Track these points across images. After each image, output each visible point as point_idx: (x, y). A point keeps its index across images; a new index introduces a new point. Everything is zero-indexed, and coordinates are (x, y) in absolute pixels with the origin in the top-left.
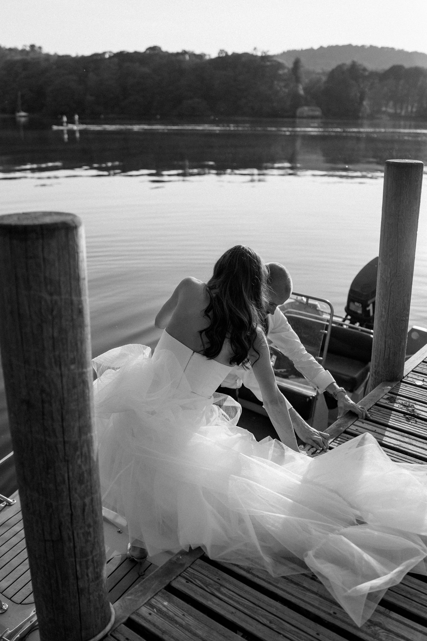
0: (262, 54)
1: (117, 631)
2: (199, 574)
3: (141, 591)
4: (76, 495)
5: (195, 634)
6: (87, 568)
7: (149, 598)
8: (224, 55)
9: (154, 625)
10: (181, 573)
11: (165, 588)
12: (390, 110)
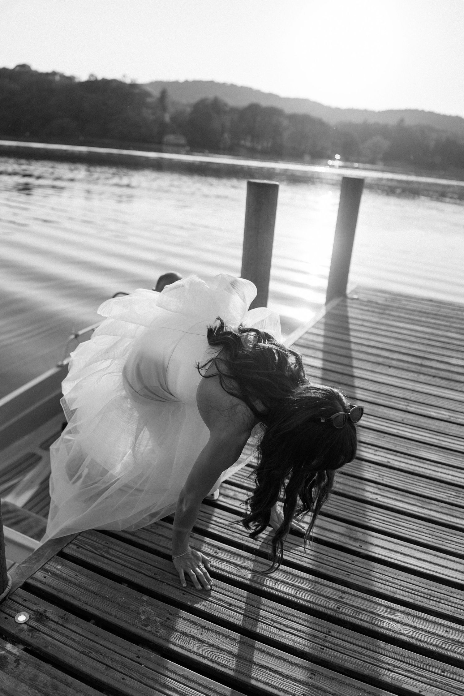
0: (132, 82)
1: (14, 594)
2: (88, 541)
3: (35, 559)
5: (88, 590)
7: (43, 564)
8: (94, 79)
9: (50, 586)
10: (72, 541)
11: (58, 555)
12: (248, 144)
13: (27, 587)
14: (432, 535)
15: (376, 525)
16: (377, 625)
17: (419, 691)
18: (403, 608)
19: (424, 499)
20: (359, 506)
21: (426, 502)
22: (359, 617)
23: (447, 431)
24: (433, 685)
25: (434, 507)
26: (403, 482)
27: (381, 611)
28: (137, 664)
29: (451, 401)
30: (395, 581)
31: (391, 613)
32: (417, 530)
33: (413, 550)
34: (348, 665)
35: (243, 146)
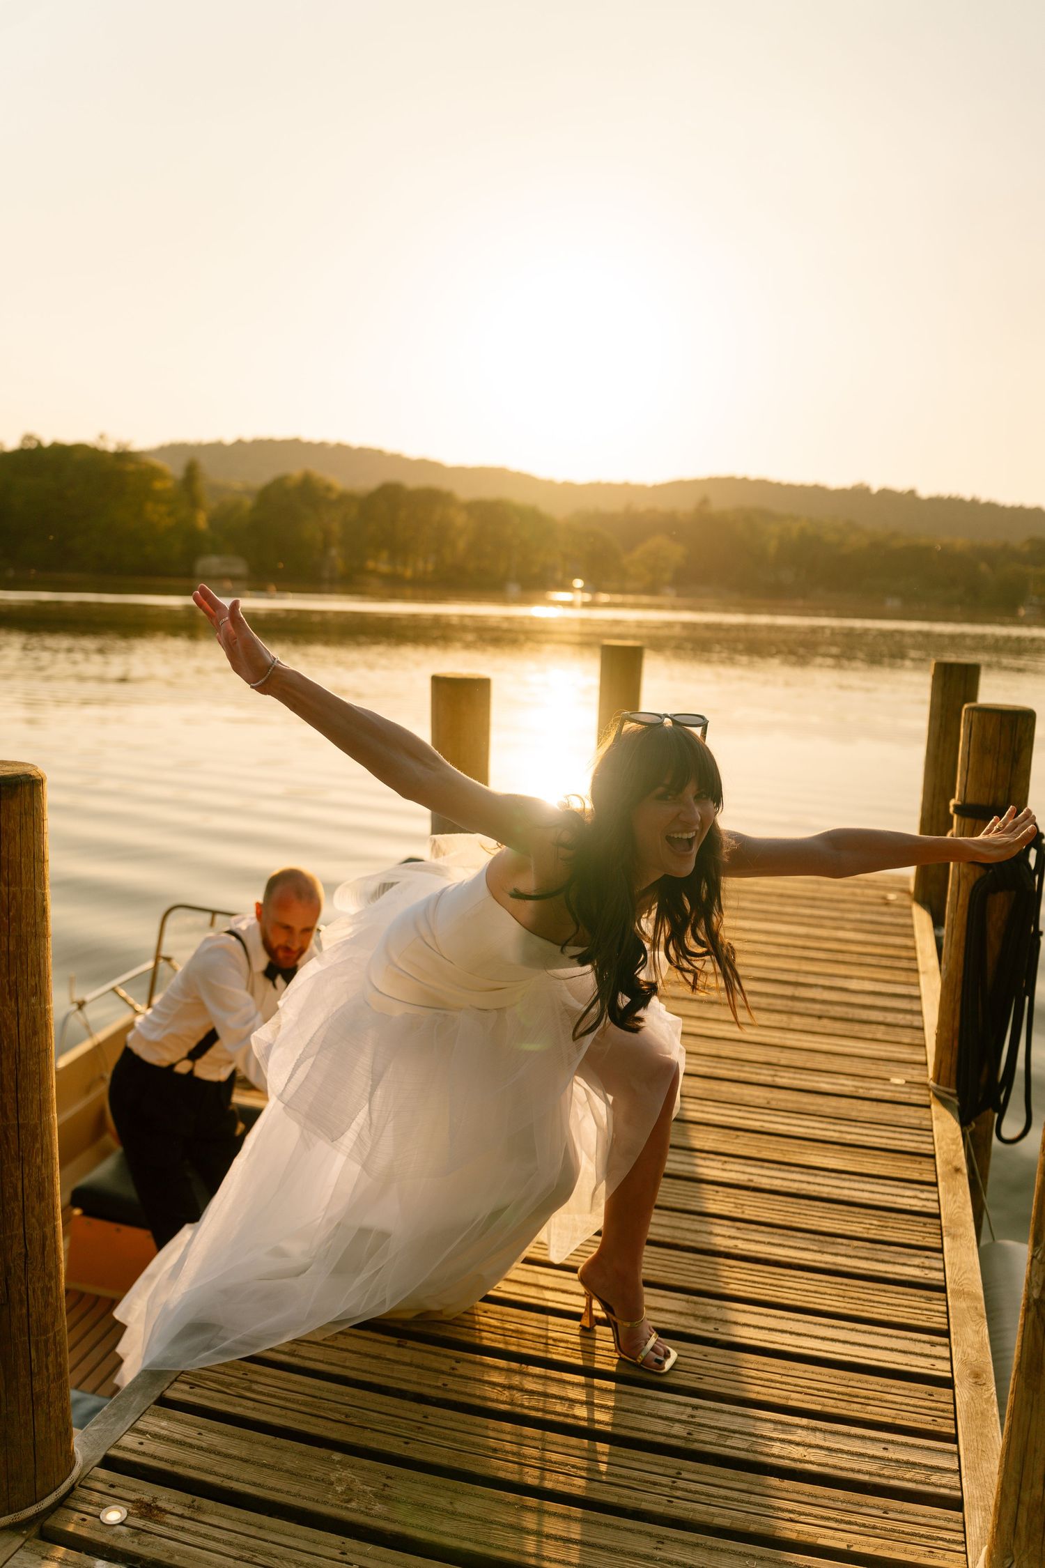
0: (119, 447)
1: (89, 1478)
3: (114, 1415)
4: (34, 1220)
6: (47, 1355)
7: (132, 1422)
8: (33, 445)
9: (155, 1457)
10: (177, 1377)
11: (155, 1403)
12: (384, 568)
13: (109, 1463)
14: (844, 1297)
15: (739, 1290)
16: (761, 1453)
17: (848, 1546)
18: (804, 1421)
19: (822, 1238)
20: (705, 1261)
21: (826, 1242)
22: (727, 1443)
23: (854, 1114)
24: (871, 1534)
25: (842, 1250)
26: (782, 1213)
27: (766, 1429)
28: (344, 1564)
29: (856, 1060)
30: (784, 1379)
31: (783, 1432)
32: (816, 1292)
33: (812, 1325)
34: (718, 1521)
35: (373, 573)
